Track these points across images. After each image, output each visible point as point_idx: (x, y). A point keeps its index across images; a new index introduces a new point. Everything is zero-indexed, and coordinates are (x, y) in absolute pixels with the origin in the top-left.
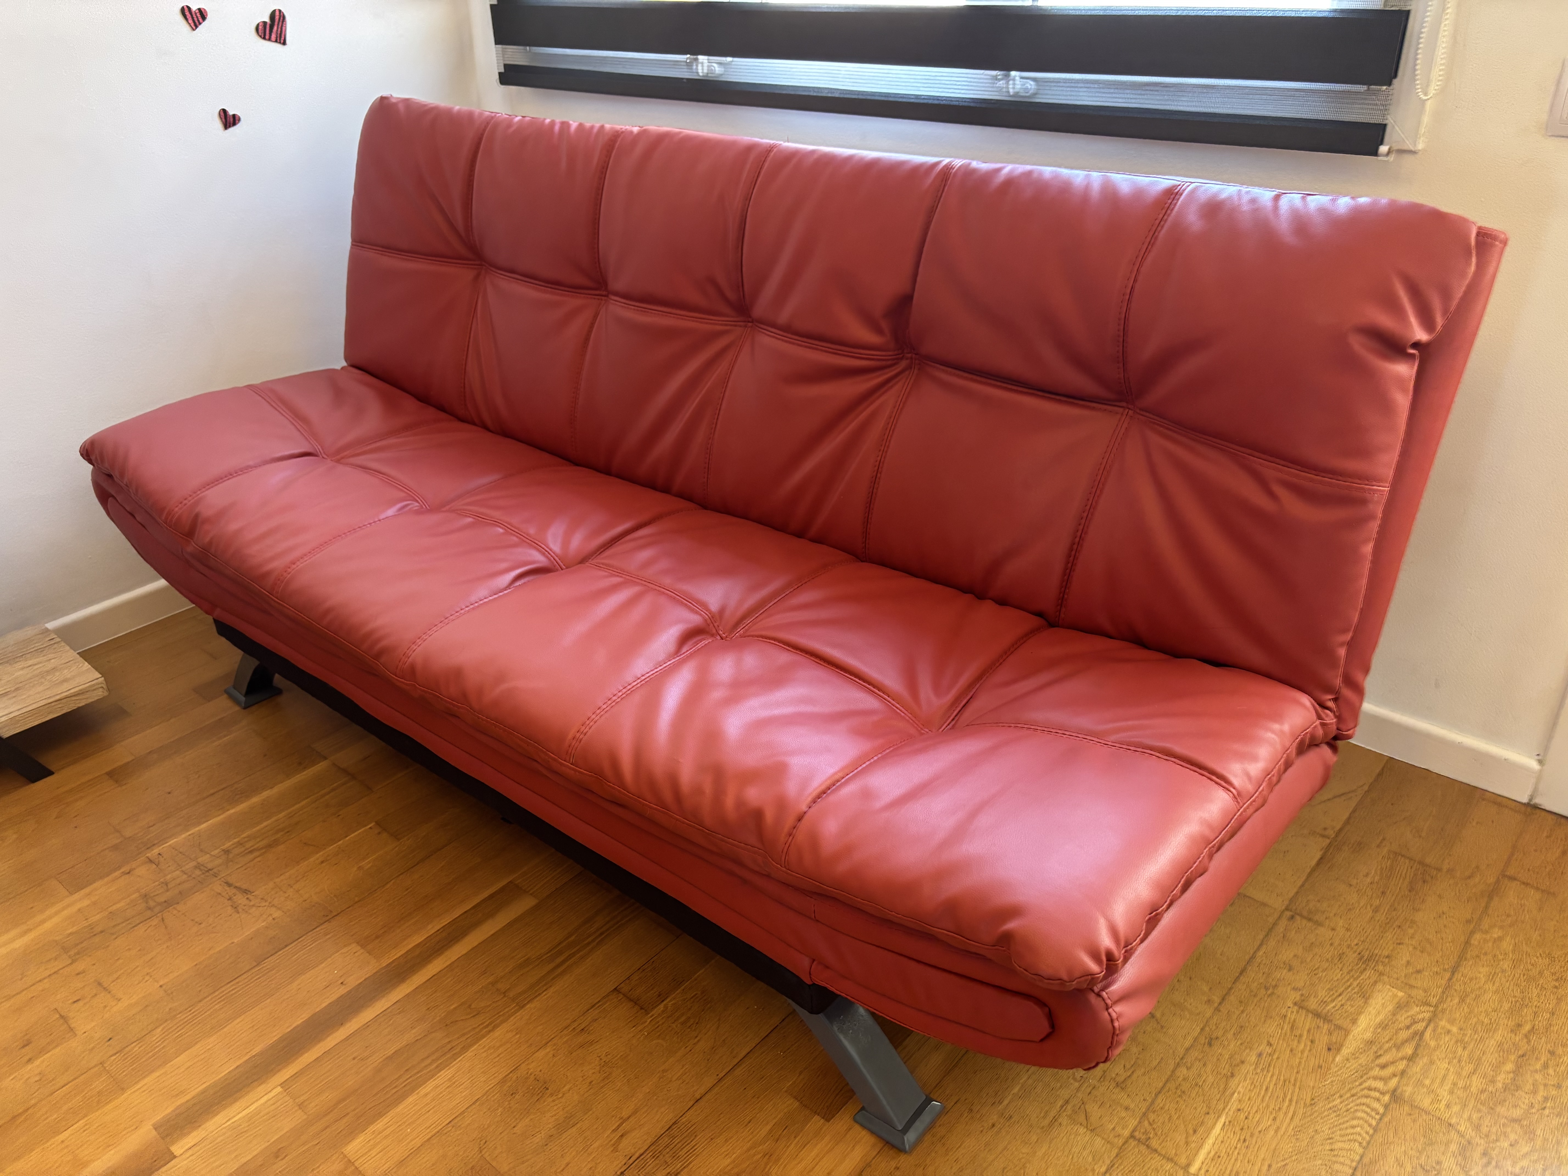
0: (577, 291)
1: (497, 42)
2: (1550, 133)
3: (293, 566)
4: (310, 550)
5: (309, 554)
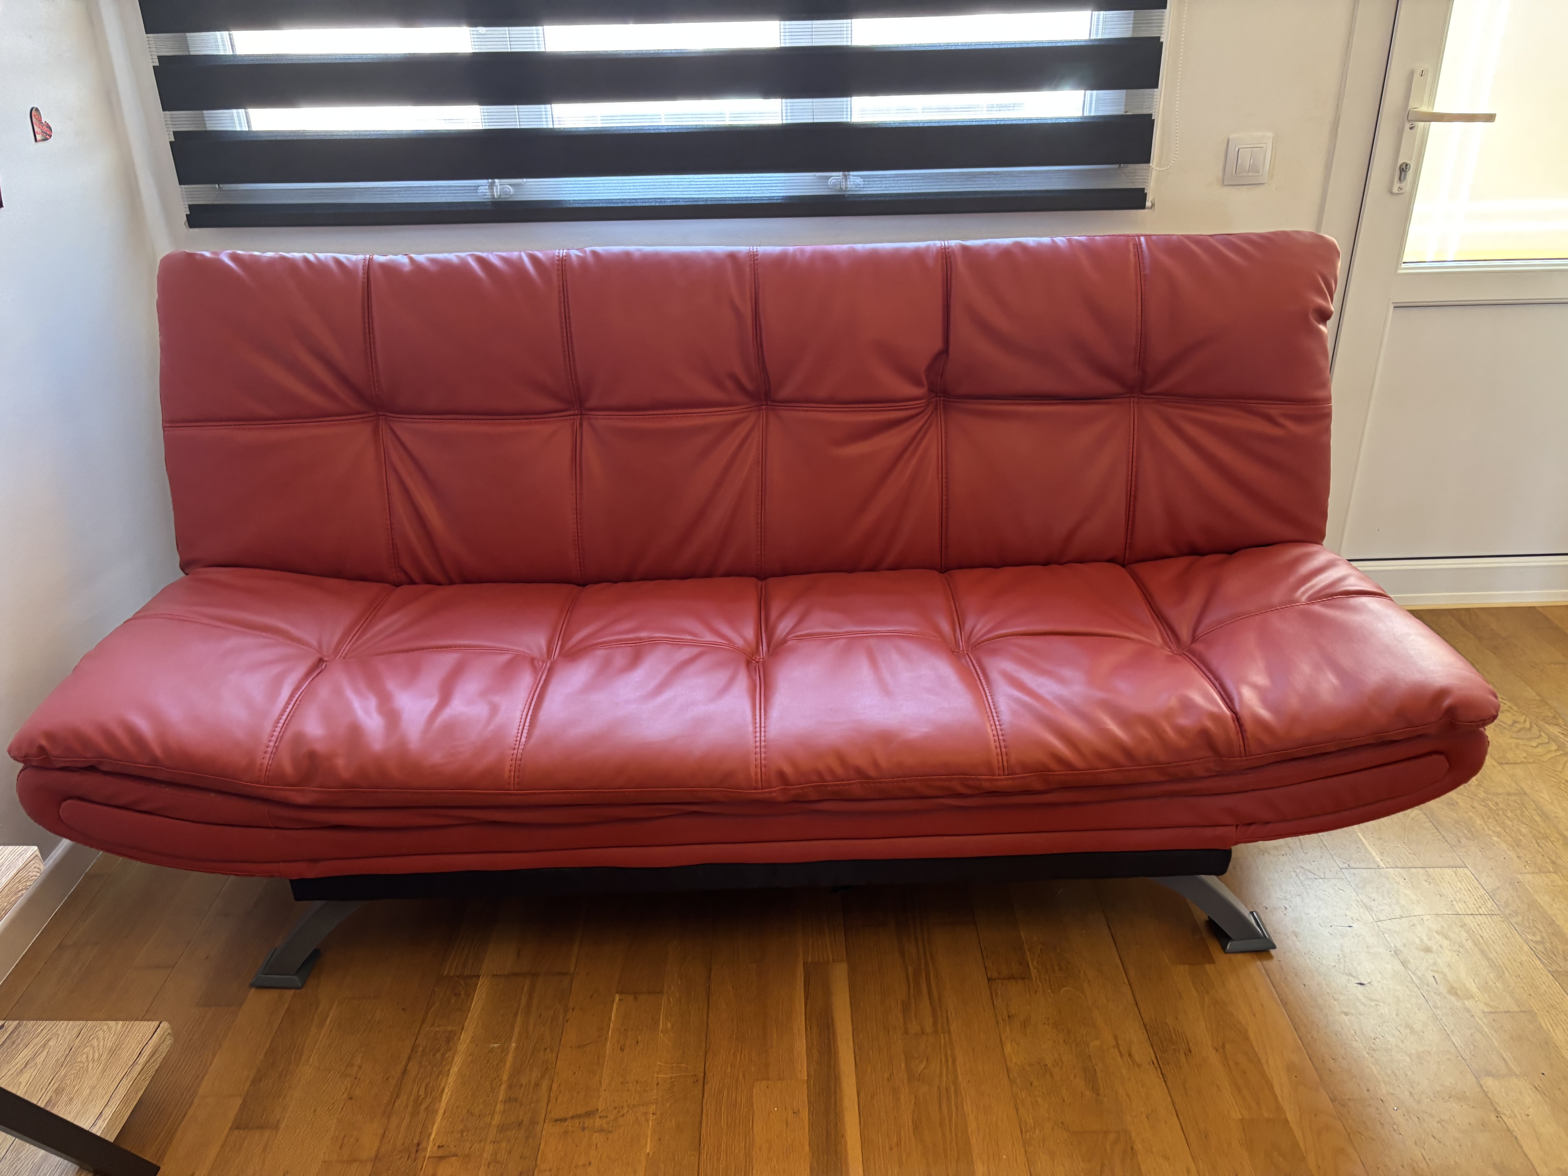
0: (543, 416)
1: (181, 182)
2: (1225, 183)
3: (516, 751)
4: (517, 731)
5: (519, 735)
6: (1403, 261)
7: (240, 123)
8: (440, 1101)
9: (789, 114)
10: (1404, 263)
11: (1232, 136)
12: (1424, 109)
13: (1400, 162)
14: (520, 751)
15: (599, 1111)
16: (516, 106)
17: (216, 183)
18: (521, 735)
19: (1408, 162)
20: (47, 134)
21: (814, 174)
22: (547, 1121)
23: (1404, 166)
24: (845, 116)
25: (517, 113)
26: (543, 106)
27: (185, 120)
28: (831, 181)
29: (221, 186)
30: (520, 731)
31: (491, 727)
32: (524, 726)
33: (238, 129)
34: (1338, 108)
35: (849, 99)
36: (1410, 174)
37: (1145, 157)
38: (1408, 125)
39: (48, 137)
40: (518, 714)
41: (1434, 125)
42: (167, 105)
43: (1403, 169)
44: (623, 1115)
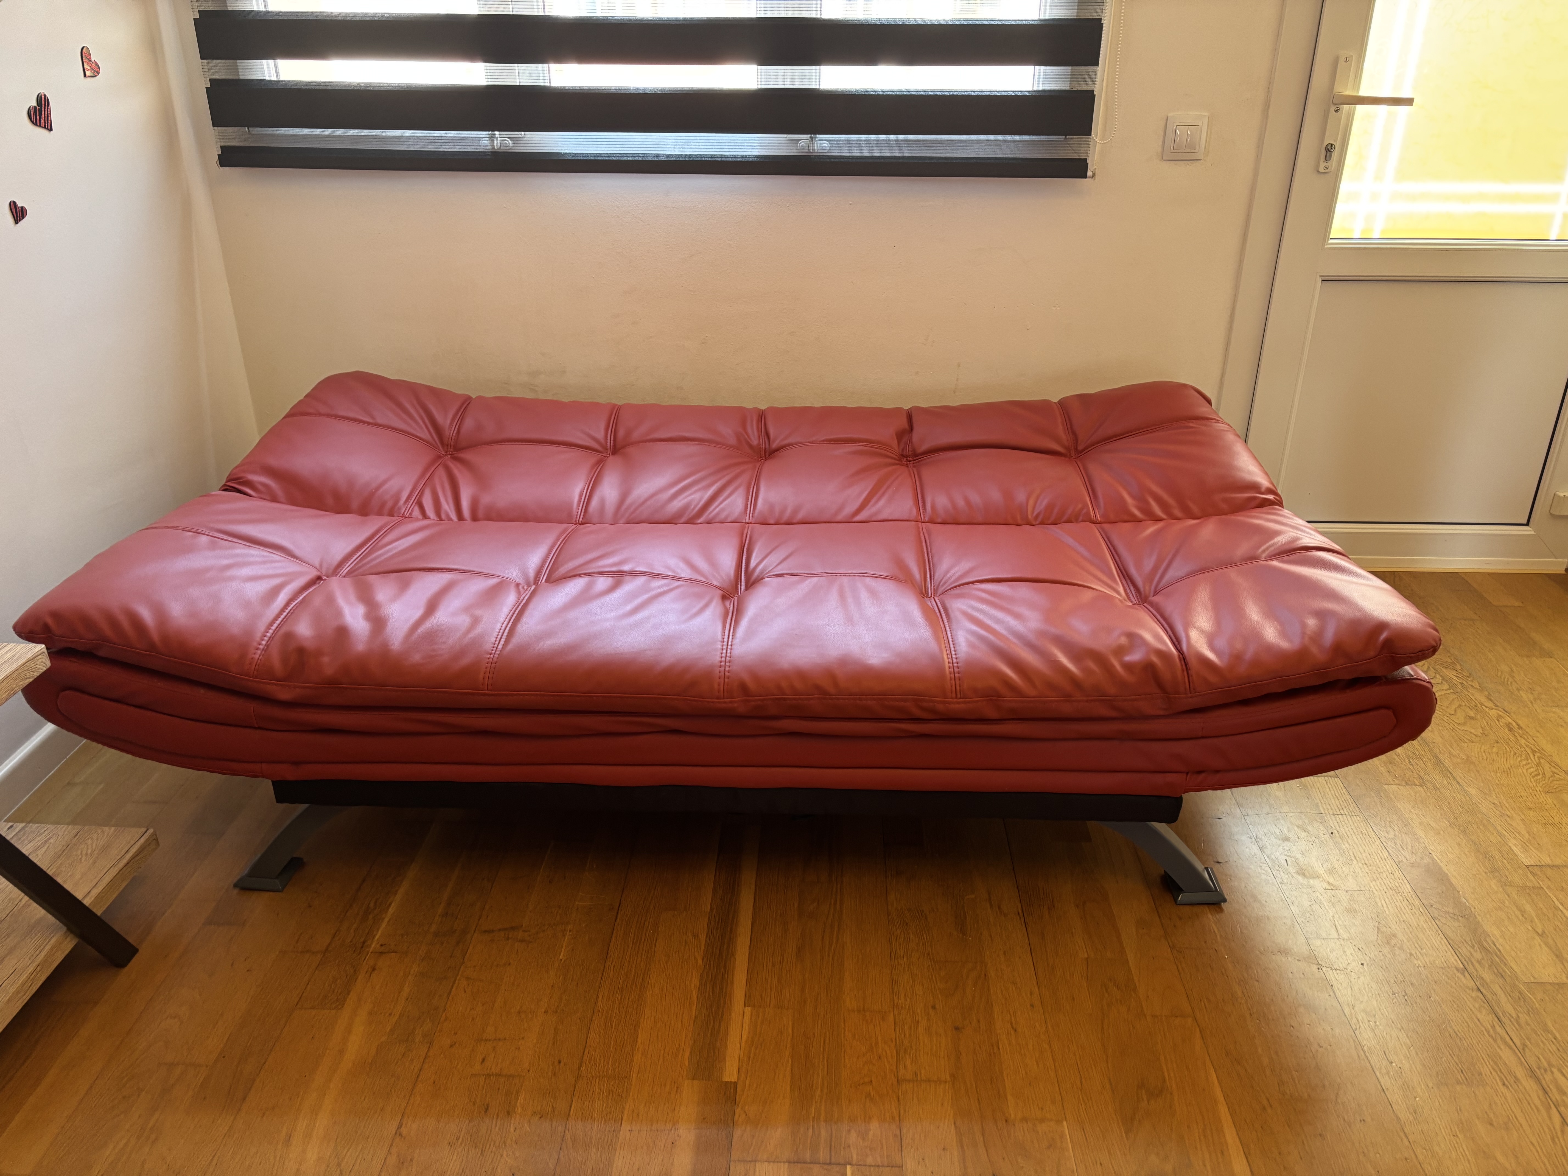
1: (215, 125)
2: (1164, 159)
3: (492, 656)
4: (495, 639)
5: (497, 642)
6: (1331, 237)
7: (269, 72)
8: (386, 912)
9: (763, 80)
10: (1331, 239)
11: (1170, 115)
12: (1349, 92)
13: (1325, 144)
14: (496, 656)
15: (523, 927)
16: (516, 65)
17: (245, 127)
18: (499, 643)
19: (1333, 143)
20: (95, 71)
21: (785, 135)
22: (477, 931)
23: (1330, 146)
24: (814, 83)
25: (517, 71)
26: (540, 65)
27: (220, 69)
28: (801, 143)
29: (250, 129)
30: (498, 639)
31: (472, 635)
32: (502, 635)
33: (267, 78)
34: (1269, 90)
35: (818, 67)
36: (1335, 155)
37: (1085, 129)
38: (1333, 109)
39: (96, 74)
40: (499, 625)
41: (1360, 109)
42: (205, 55)
43: (1329, 149)
44: (544, 931)
